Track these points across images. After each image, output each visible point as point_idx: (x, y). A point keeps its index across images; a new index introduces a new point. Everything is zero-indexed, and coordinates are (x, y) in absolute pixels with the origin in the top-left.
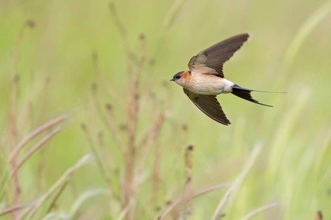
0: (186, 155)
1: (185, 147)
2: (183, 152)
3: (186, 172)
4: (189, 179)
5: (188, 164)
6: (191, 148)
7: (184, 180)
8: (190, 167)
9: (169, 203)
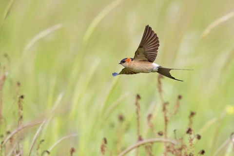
0: (19, 102)
1: (18, 96)
2: (18, 100)
3: (20, 113)
4: (21, 117)
5: (21, 107)
6: (22, 97)
7: (18, 118)
8: (22, 109)
9: (8, 133)
